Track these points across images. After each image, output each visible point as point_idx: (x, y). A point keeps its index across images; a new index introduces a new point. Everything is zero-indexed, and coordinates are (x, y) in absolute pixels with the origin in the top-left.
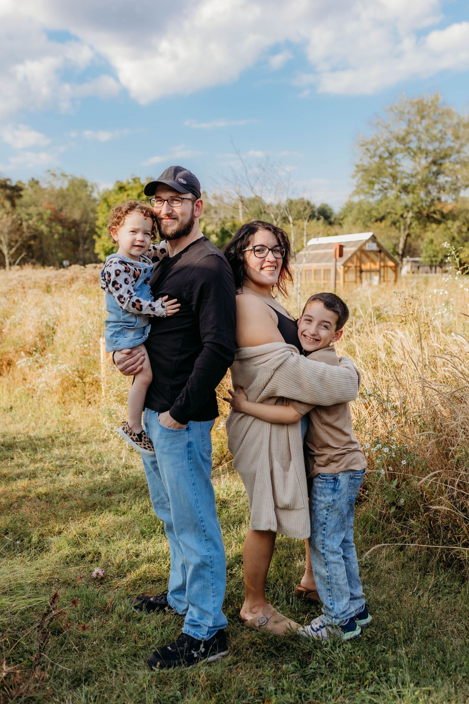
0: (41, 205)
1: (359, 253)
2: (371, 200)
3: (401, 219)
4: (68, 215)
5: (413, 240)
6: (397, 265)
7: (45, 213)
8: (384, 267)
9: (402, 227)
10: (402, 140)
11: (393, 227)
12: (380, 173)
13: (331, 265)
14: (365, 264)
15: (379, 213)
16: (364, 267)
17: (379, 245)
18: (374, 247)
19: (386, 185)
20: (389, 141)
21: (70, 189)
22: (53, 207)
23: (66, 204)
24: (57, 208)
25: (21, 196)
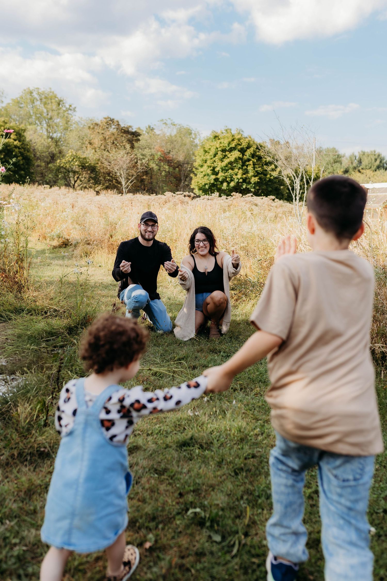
0: (154, 148)
4: (174, 157)
7: (156, 154)
21: (178, 136)
22: (163, 150)
23: (173, 148)
24: (166, 151)
25: (139, 140)
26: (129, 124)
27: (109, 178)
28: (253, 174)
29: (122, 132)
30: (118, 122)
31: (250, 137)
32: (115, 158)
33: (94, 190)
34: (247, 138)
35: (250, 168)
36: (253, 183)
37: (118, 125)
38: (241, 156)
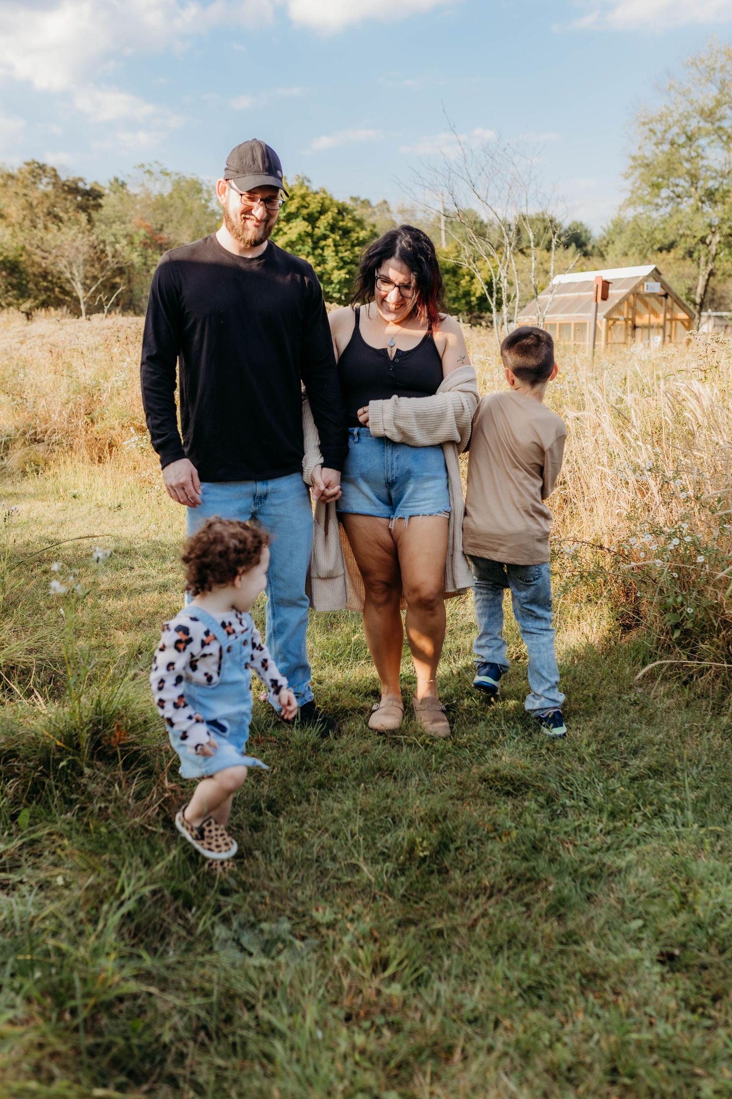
0: (130, 222)
1: (631, 297)
2: (654, 215)
3: (701, 246)
4: (172, 237)
5: (719, 281)
6: (691, 318)
7: (137, 234)
8: (671, 320)
9: (703, 259)
10: (709, 115)
11: (689, 261)
12: (671, 168)
13: (588, 317)
14: (641, 317)
15: (665, 237)
16: (638, 321)
17: (664, 285)
18: (656, 288)
19: (679, 190)
20: (688, 117)
21: (175, 195)
22: (149, 224)
23: (169, 221)
24: (154, 227)
25: (100, 206)
26: (77, 175)
27: (45, 284)
28: (335, 264)
29: (64, 191)
30: (54, 170)
31: (324, 192)
32: (58, 243)
33: (18, 309)
34: (317, 193)
35: (329, 253)
36: (336, 281)
37: (56, 176)
38: (309, 229)
